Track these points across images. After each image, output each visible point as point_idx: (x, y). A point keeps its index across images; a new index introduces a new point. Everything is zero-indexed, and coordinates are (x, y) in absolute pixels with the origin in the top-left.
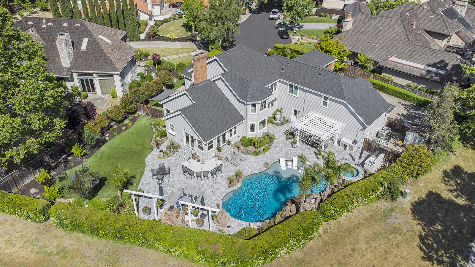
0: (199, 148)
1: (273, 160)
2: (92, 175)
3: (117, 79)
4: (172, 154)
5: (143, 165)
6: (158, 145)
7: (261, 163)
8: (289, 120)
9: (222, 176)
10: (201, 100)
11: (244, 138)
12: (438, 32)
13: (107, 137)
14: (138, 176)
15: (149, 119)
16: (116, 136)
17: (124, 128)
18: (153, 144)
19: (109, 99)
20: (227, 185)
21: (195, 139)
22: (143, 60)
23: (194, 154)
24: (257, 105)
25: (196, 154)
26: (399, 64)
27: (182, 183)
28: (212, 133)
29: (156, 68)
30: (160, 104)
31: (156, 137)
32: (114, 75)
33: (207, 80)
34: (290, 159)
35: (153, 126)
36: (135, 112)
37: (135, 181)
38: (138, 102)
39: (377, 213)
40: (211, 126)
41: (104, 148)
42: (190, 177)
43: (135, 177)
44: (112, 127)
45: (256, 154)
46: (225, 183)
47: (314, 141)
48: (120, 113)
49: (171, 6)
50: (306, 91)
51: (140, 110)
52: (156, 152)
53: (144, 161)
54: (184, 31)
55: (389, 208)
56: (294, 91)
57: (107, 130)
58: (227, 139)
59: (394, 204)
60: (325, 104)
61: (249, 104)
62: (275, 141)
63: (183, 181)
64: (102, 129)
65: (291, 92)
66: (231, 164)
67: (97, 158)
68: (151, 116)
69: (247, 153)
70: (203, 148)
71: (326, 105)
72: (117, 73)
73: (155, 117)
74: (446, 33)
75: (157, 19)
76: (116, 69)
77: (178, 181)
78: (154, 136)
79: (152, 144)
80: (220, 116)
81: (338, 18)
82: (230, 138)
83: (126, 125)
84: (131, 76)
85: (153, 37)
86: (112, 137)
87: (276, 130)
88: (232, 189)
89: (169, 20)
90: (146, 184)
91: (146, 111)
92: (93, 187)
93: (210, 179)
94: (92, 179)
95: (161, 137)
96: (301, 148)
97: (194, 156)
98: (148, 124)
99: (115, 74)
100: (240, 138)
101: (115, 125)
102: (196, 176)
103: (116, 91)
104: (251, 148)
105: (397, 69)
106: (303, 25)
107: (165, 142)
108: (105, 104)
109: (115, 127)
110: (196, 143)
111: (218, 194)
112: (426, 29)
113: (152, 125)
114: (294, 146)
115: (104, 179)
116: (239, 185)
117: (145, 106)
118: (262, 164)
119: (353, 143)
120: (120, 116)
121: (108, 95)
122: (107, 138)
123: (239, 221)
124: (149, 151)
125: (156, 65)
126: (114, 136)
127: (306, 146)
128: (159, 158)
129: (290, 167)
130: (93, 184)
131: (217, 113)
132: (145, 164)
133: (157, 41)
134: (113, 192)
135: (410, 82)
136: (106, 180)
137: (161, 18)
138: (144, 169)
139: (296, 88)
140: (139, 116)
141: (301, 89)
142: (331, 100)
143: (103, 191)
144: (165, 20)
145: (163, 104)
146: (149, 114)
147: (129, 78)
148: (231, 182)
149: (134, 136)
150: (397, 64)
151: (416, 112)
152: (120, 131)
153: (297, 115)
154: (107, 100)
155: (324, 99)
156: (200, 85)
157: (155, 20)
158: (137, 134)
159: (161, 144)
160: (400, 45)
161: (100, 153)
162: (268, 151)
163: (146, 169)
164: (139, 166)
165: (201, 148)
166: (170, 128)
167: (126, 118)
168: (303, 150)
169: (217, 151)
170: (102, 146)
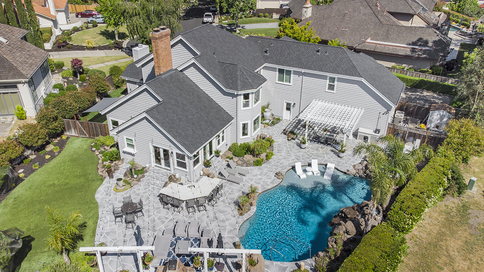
0: (178, 165)
1: (284, 168)
2: (9, 233)
3: (24, 90)
4: (136, 182)
5: (93, 206)
6: (110, 173)
7: (270, 174)
8: (281, 118)
9: (223, 201)
10: (171, 96)
11: (234, 145)
12: (403, 12)
13: (21, 173)
14: (90, 223)
15: (86, 140)
16: (37, 169)
17: (48, 157)
18: (102, 172)
19: (13, 122)
20: (236, 212)
21: (172, 152)
22: (56, 71)
23: (173, 177)
24: (250, 96)
25: (175, 176)
26: (379, 45)
27: (167, 221)
28: (197, 140)
29: (79, 78)
30: (102, 114)
31: (103, 163)
32: (19, 85)
33: (172, 70)
34: (305, 163)
35: (94, 149)
36: (62, 133)
37: (87, 233)
38: (65, 118)
39: (452, 214)
40: (193, 130)
41: (18, 191)
42: (176, 209)
43: (85, 226)
44: (26, 158)
45: (258, 163)
46: (233, 210)
47: (327, 136)
48: (40, 134)
49: (78, 14)
50: (304, 74)
51: (69, 129)
52: (109, 183)
53: (94, 199)
54: (104, 39)
55: (461, 205)
56: (286, 77)
57: (19, 164)
58: (214, 149)
59: (463, 199)
60: (331, 87)
61: (240, 95)
62: (275, 144)
63: (167, 218)
64: (11, 161)
65: (281, 79)
66: (230, 182)
67: (9, 208)
68: (88, 136)
69: (245, 165)
70: (187, 164)
71: (333, 89)
72: (23, 80)
73: (94, 135)
74: (411, 12)
75: (63, 28)
76: (22, 76)
77: (159, 219)
78: (100, 161)
79: (100, 173)
80: (201, 116)
81: (280, 17)
82: (218, 147)
83: (51, 153)
84: (44, 88)
85: (63, 46)
86: (29, 172)
87: (270, 131)
88: (246, 216)
89: (80, 29)
90: (108, 234)
91: (80, 128)
92: (12, 256)
93: (208, 207)
94: (10, 240)
95: (112, 161)
96: (311, 148)
97: (172, 179)
98: (85, 147)
99: (20, 83)
100: (228, 147)
101: (32, 154)
102: (185, 208)
103: (25, 109)
104: (248, 157)
105: (378, 51)
106: (244, 26)
107: (120, 166)
108: (9, 129)
109: (33, 157)
110: (173, 160)
111: (229, 228)
112: (390, 11)
113: (92, 147)
114: (303, 146)
115: (27, 239)
116: (254, 209)
117: (77, 122)
118: (272, 175)
119: (375, 132)
120: (39, 139)
121: (11, 117)
122: (21, 175)
123: (279, 263)
124: (98, 183)
125: (78, 75)
126: (33, 171)
127: (316, 145)
128: (116, 190)
129: (310, 174)
130: (12, 250)
131: (197, 113)
132: (97, 203)
133: (70, 50)
134: (51, 258)
135: (393, 64)
136: (33, 239)
137: (70, 27)
138: (98, 211)
139: (289, 73)
140: (68, 138)
141: (296, 73)
142: (340, 80)
143: (30, 260)
144: (76, 29)
145: (106, 114)
146: (85, 132)
147: (42, 90)
148: (240, 206)
149: (68, 166)
150: (377, 45)
151: (414, 94)
152: (42, 162)
153: (292, 109)
154: (10, 124)
155: (330, 82)
156: (164, 76)
157: (62, 29)
158: (71, 162)
159: (115, 170)
160: (372, 27)
161: (12, 200)
162: (272, 157)
163: (100, 210)
164: (87, 207)
165: (183, 165)
166: (126, 145)
167: (48, 143)
168: (315, 150)
169: (204, 167)
170: (14, 187)
